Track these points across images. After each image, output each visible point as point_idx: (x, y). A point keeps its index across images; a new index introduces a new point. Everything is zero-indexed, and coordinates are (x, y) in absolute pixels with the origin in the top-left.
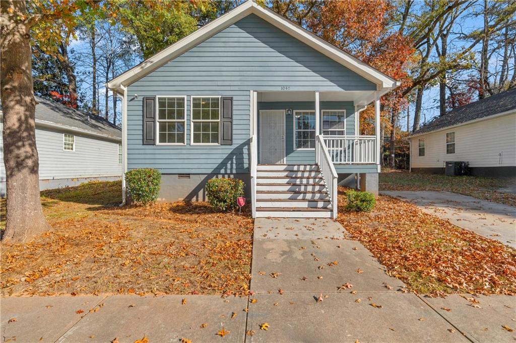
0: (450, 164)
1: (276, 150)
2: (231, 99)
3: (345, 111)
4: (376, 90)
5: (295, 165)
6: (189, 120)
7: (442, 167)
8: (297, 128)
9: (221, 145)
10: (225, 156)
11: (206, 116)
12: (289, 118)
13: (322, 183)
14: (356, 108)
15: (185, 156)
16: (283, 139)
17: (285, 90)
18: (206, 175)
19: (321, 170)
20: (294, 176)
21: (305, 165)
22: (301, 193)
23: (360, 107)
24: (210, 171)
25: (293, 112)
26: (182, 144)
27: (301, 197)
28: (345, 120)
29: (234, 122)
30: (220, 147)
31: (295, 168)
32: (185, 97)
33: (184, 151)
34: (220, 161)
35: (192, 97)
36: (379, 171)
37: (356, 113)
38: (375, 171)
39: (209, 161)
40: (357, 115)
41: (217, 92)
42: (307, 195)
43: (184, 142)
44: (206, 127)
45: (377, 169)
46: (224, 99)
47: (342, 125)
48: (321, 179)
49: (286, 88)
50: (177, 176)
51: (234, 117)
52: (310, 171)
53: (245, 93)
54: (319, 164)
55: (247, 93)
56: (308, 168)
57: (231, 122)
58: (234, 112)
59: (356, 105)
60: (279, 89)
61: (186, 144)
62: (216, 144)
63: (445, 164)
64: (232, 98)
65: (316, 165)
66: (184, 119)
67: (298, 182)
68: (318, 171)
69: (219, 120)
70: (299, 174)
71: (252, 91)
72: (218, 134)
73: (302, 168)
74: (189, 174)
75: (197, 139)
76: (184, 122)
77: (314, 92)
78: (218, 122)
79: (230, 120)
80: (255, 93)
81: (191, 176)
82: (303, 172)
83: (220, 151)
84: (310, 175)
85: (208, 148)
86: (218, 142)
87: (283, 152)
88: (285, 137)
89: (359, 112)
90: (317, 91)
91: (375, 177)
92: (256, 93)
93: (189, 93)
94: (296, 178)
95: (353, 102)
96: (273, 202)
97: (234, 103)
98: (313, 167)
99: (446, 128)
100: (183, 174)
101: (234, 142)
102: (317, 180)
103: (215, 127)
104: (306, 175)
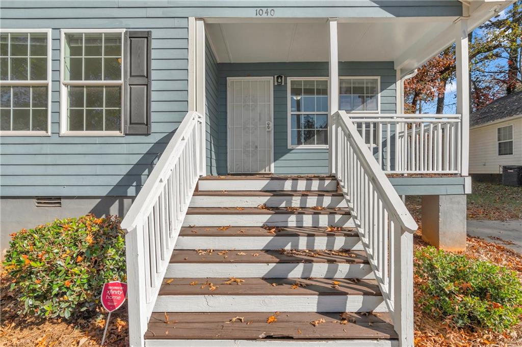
0: (511, 169)
1: (257, 147)
2: (147, 36)
3: (379, 78)
4: (461, 15)
5: (286, 179)
6: (56, 81)
7: (498, 173)
8: (295, 109)
9: (126, 135)
10: (136, 159)
11: (93, 72)
12: (279, 90)
13: (350, 224)
14: (398, 74)
15: (49, 160)
16: (269, 128)
17: (265, 15)
18: (100, 200)
19: (345, 190)
20: (283, 205)
21: (309, 179)
22: (298, 261)
23: (404, 71)
24: (104, 192)
25: (286, 80)
26: (43, 133)
27: (297, 272)
28: (379, 95)
29: (154, 85)
30: (123, 140)
31: (288, 186)
32: (50, 32)
33: (47, 149)
34: (125, 170)
35: (63, 31)
36: (469, 190)
37: (398, 83)
38: (459, 190)
39: (99, 170)
40: (399, 85)
41: (116, 22)
42: (316, 266)
43: (46, 130)
44: (94, 98)
45: (464, 185)
46: (133, 36)
47: (375, 103)
48: (348, 214)
49: (267, 13)
50: (35, 201)
51: (154, 75)
52: (321, 194)
53: (177, 23)
54: (339, 177)
55: (182, 23)
56: (315, 186)
57: (147, 85)
58: (154, 64)
59: (398, 68)
60: (251, 13)
61: (50, 133)
62: (117, 133)
63: (501, 170)
64: (149, 33)
65: (333, 177)
66: (46, 78)
67: (292, 221)
68: (337, 193)
69: (122, 81)
70: (296, 202)
71: (192, 20)
72: (120, 111)
73: (302, 185)
74: (59, 198)
75: (76, 124)
76: (46, 87)
77: (326, 21)
78: (120, 87)
79: (144, 81)
80: (201, 24)
81: (62, 201)
82: (305, 195)
83: (124, 149)
84: (320, 202)
85: (98, 140)
86: (120, 130)
87: (270, 151)
88: (272, 125)
89: (403, 80)
90: (334, 19)
91: (458, 203)
92: (202, 22)
93: (56, 23)
94: (290, 211)
95: (393, 62)
96: (209, 297)
97: (154, 44)
98: (327, 182)
99: (500, 120)
100: (50, 198)
101: (154, 127)
102: (338, 217)
103: (115, 97)
104: (312, 202)
